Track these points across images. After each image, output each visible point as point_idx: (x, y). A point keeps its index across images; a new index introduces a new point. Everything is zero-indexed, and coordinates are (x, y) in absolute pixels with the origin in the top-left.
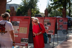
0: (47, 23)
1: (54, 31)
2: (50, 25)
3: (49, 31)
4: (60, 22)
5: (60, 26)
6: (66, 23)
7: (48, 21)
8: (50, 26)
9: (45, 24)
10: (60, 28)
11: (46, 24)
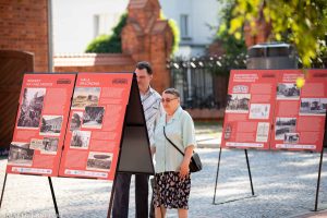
0: (87, 108)
1: (114, 158)
2: (100, 122)
3: (91, 156)
4: (280, 97)
5: (279, 124)
6: (316, 107)
7: (90, 97)
8: (99, 127)
9: (77, 116)
10: (277, 138)
11: (81, 114)
